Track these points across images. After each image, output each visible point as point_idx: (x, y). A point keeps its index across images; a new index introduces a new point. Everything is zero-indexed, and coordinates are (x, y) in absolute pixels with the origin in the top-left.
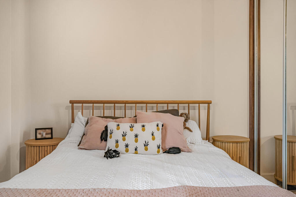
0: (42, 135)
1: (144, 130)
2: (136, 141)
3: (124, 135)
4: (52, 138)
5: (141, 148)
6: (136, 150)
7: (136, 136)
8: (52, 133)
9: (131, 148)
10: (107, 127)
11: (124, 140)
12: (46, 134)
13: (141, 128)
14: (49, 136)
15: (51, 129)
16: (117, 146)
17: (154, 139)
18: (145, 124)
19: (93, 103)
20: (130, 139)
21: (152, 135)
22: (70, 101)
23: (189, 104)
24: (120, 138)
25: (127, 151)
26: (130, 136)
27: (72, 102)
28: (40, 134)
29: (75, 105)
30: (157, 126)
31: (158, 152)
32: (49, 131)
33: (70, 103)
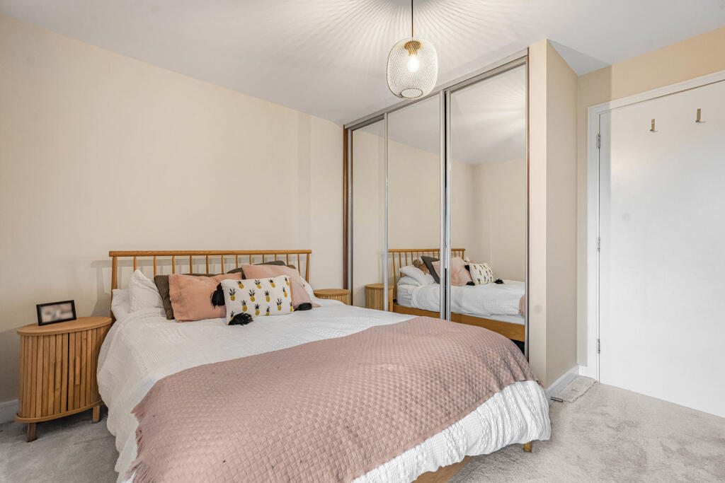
0: (54, 316)
1: (274, 286)
2: (268, 300)
3: (252, 295)
4: (74, 318)
5: (274, 308)
6: (268, 310)
7: (267, 294)
8: (73, 310)
9: (262, 310)
10: (221, 287)
11: (253, 300)
12: (63, 312)
13: (270, 284)
14: (70, 315)
15: (72, 302)
16: (245, 309)
17: (286, 296)
18: (272, 279)
19: (155, 255)
20: (260, 298)
21: (284, 291)
22: (110, 252)
23: (287, 254)
24: (248, 299)
25: (257, 313)
26: (260, 294)
27: (114, 255)
28: (48, 313)
29: (119, 258)
30: (286, 280)
31: (291, 310)
32: (68, 307)
33: (110, 256)
